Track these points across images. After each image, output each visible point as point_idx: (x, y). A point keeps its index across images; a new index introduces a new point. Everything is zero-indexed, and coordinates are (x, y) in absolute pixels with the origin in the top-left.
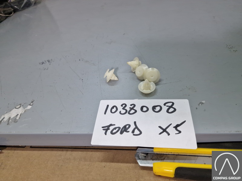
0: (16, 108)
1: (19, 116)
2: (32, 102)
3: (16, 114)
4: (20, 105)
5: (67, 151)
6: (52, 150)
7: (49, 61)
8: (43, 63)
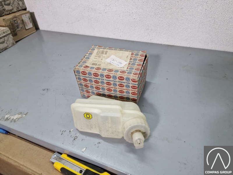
0: (18, 114)
1: (17, 119)
2: (27, 113)
3: (17, 118)
4: (21, 113)
5: (32, 144)
6: (26, 142)
7: (47, 89)
8: (44, 90)
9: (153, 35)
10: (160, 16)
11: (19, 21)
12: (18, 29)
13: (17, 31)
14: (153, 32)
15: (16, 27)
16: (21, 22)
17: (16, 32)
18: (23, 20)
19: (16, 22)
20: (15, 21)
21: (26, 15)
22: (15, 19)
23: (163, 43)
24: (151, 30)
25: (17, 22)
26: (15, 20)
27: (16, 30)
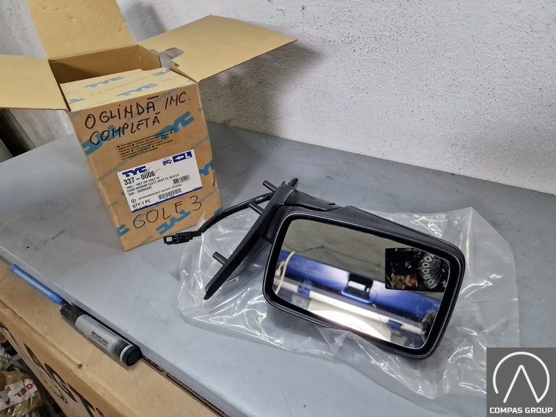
9: (467, 159)
10: (490, 118)
14: (468, 152)
24: (464, 146)
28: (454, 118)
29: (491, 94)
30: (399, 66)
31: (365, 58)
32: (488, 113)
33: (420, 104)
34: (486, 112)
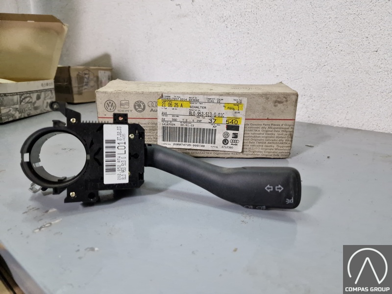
8: (65, 149)
9: (314, 107)
10: (329, 68)
11: (91, 77)
12: (86, 87)
13: (84, 88)
14: (314, 101)
15: (85, 84)
16: (95, 79)
17: (82, 90)
18: (98, 77)
19: (87, 76)
20: (85, 74)
21: (105, 73)
22: (86, 72)
23: (336, 125)
24: (311, 97)
25: (89, 77)
26: (87, 74)
27: (82, 86)
28: (302, 72)
29: (328, 47)
30: (259, 34)
31: (234, 32)
32: (327, 65)
33: (275, 64)
34: (326, 64)
